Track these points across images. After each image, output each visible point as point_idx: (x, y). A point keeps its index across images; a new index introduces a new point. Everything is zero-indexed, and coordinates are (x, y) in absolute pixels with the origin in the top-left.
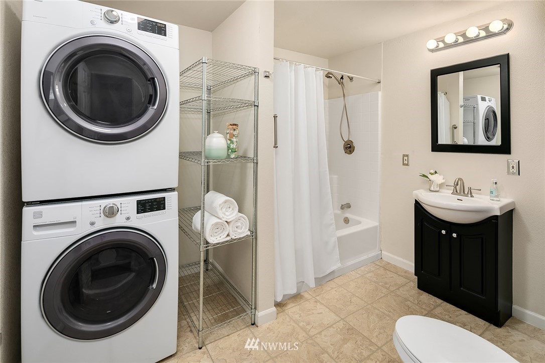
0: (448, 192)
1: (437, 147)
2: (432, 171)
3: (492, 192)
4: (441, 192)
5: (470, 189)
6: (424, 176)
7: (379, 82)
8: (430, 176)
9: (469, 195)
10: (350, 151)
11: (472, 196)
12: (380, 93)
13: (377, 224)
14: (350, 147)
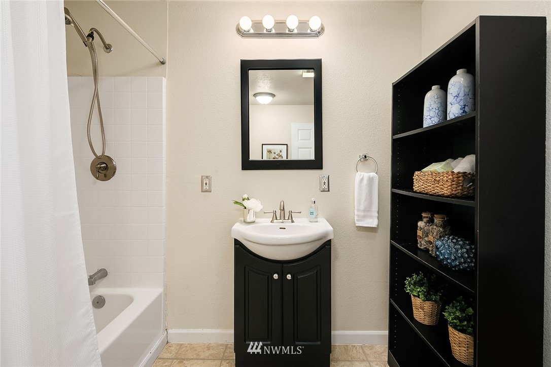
0: (266, 221)
1: (248, 164)
2: (245, 196)
3: (312, 213)
4: (257, 223)
5: (291, 212)
6: (236, 203)
7: (163, 63)
8: (245, 203)
9: (290, 220)
10: (105, 175)
11: (293, 222)
12: (164, 80)
13: (159, 290)
14: (106, 168)
